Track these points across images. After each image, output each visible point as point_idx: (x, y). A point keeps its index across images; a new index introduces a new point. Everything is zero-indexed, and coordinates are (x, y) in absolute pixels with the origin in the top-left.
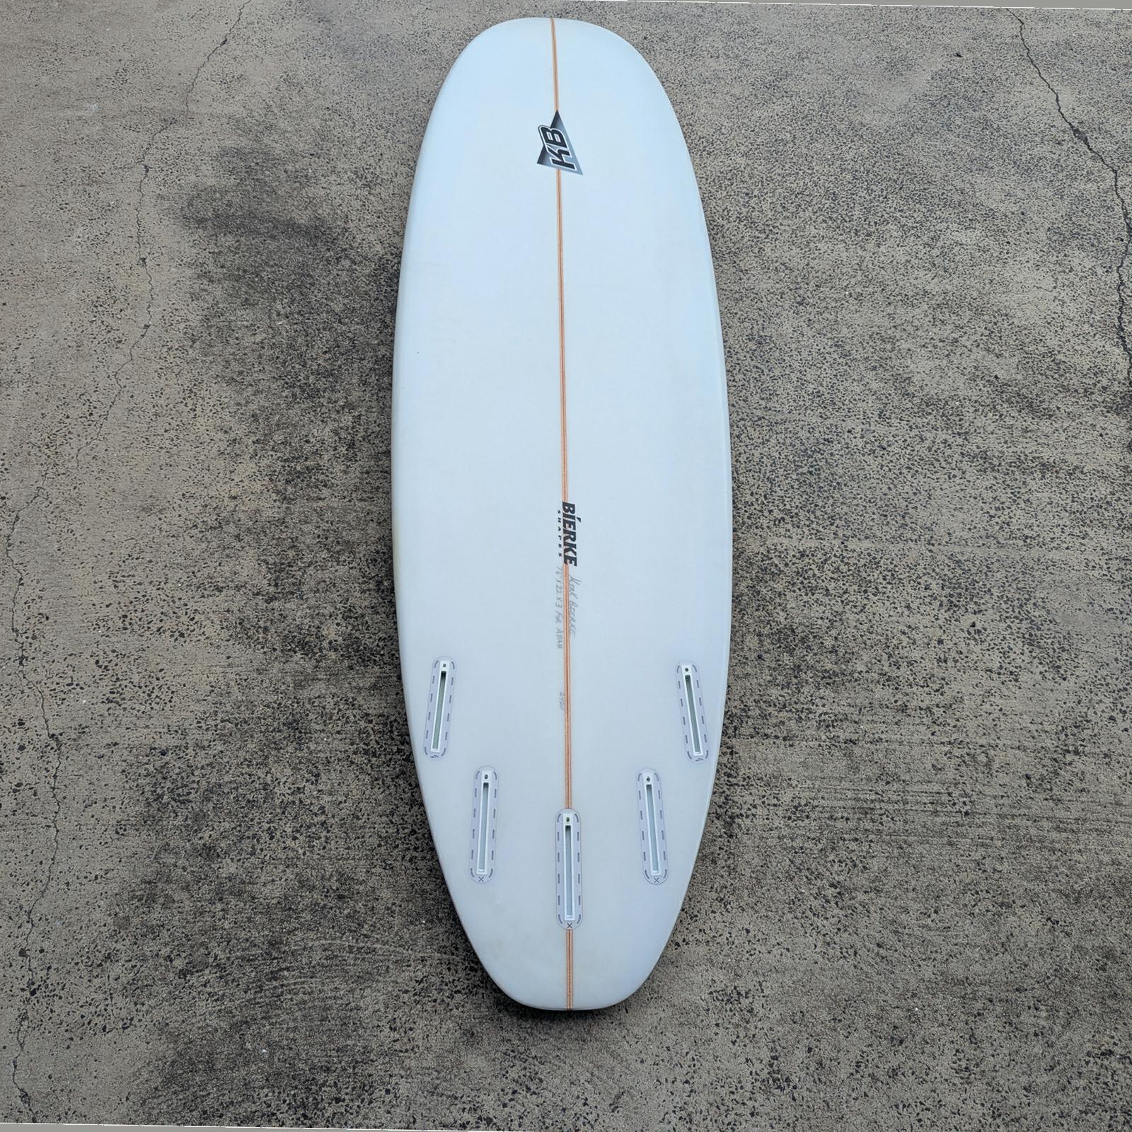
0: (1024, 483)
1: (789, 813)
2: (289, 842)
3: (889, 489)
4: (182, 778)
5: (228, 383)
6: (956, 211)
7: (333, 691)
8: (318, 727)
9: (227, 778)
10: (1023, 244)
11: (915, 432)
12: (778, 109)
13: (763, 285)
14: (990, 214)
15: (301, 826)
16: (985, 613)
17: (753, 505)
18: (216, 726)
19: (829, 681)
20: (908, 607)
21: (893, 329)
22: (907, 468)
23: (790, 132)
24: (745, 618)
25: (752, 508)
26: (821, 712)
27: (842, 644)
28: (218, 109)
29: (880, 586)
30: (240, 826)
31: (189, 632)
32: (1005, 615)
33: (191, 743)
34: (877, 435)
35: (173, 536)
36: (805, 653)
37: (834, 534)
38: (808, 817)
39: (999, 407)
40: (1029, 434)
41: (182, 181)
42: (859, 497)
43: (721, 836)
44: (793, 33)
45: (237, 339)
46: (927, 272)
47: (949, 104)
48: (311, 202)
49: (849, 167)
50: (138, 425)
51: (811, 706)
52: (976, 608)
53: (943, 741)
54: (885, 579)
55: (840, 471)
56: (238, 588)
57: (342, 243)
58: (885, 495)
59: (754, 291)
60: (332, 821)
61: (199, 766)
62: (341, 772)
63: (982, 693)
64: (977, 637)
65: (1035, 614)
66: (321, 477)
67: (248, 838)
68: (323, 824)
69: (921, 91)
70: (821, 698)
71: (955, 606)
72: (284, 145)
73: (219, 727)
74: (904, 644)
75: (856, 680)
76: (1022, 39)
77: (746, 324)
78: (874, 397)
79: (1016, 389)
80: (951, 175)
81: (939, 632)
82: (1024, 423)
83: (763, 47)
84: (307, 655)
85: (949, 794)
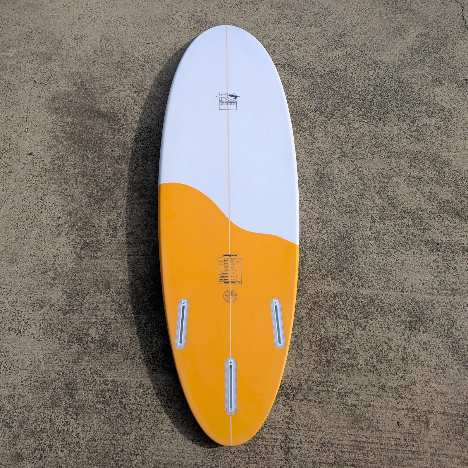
0: (453, 258)
1: (319, 447)
2: (59, 453)
3: (382, 259)
4: (10, 414)
5: (59, 195)
6: (425, 107)
7: (91, 366)
8: (82, 387)
9: (33, 414)
10: (458, 126)
11: (397, 228)
12: (339, 53)
13: (325, 146)
14: (442, 109)
15: (66, 444)
16: (429, 333)
17: (311, 266)
18: (30, 384)
19: (345, 369)
20: (388, 328)
21: (389, 171)
22: (392, 248)
23: (344, 65)
24: (304, 331)
25: (311, 268)
26: (339, 387)
27: (353, 348)
28: (72, 52)
29: (374, 315)
30: (36, 443)
31: (24, 330)
32: (440, 334)
33: (17, 394)
34: (377, 229)
35: (23, 277)
36: (333, 352)
37: (352, 284)
38: (329, 450)
39: (442, 215)
40: (457, 230)
41: (50, 89)
42: (366, 263)
43: (282, 460)
44: (349, 13)
45: (66, 171)
46: (409, 140)
47: (424, 51)
48: (110, 100)
49: (372, 83)
50: (13, 216)
51: (334, 384)
52: (424, 330)
53: (403, 407)
54: (377, 311)
55: (357, 248)
56: (51, 306)
57: (122, 121)
58: (380, 263)
59: (320, 149)
60: (81, 442)
61: (19, 407)
62: (89, 413)
63: (426, 380)
64: (424, 347)
65: (455, 334)
66: (99, 246)
67: (39, 449)
68: (77, 443)
69: (410, 43)
70: (340, 379)
71: (414, 328)
72: (100, 71)
73: (32, 385)
74: (386, 349)
75: (359, 370)
76: (463, 17)
77: (315, 167)
78: (378, 208)
79: (452, 205)
80: (424, 88)
81: (404, 343)
82: (454, 224)
83: (334, 21)
84: (80, 345)
85: (405, 440)
